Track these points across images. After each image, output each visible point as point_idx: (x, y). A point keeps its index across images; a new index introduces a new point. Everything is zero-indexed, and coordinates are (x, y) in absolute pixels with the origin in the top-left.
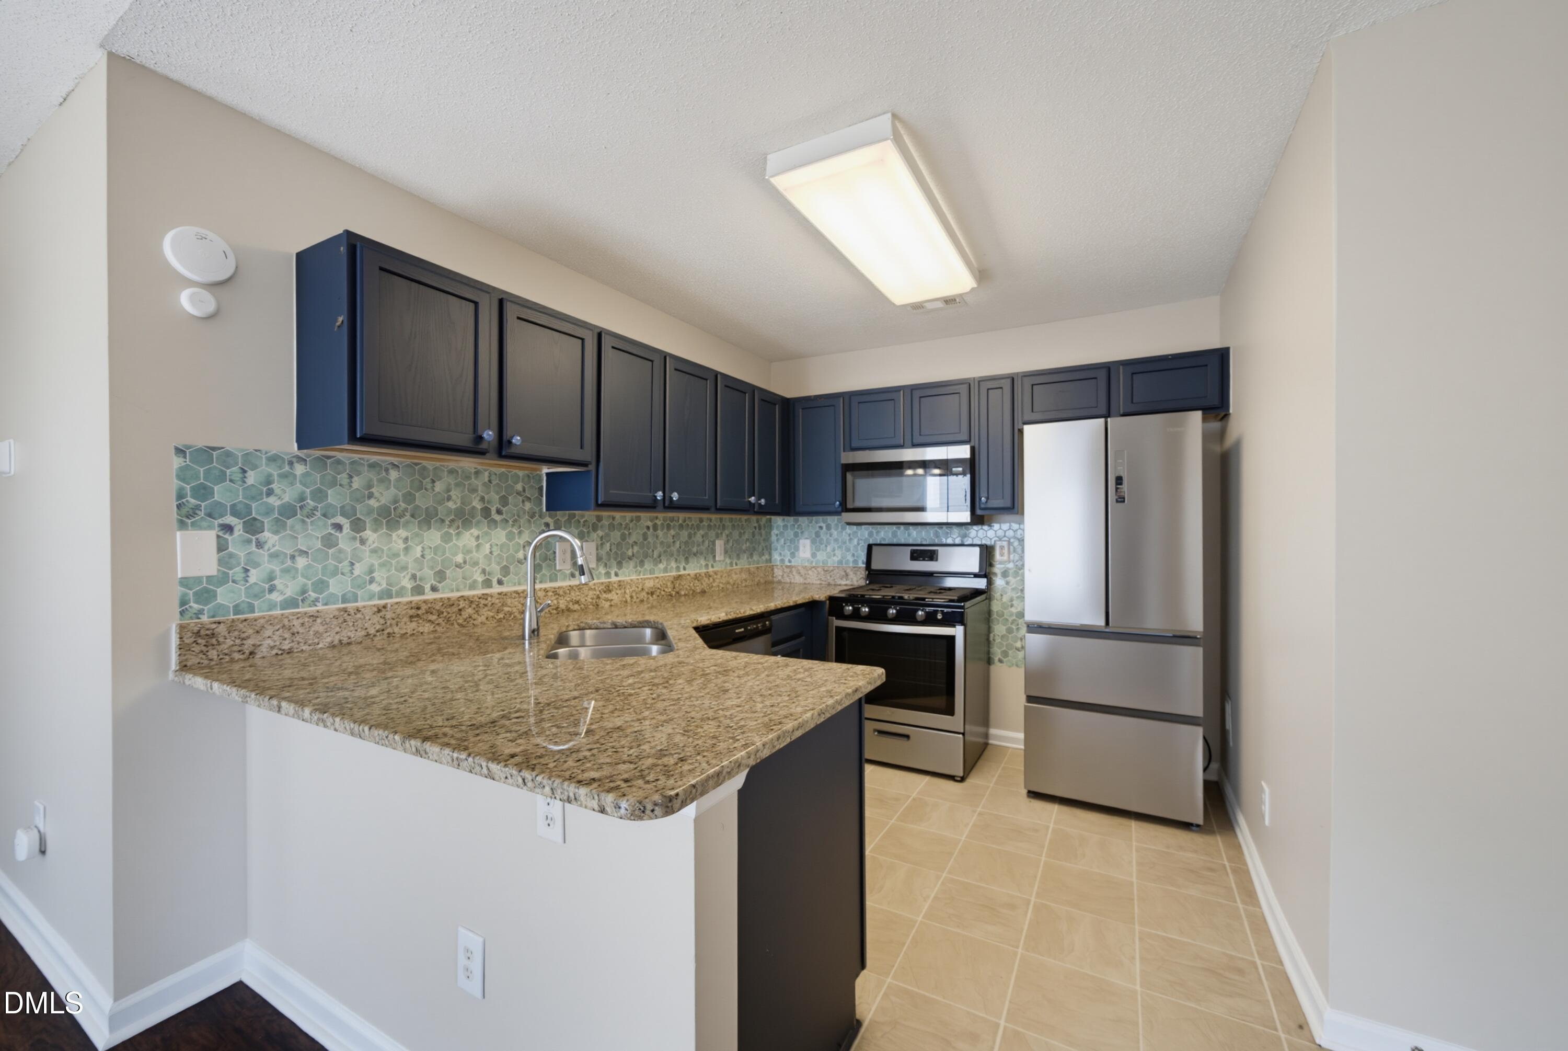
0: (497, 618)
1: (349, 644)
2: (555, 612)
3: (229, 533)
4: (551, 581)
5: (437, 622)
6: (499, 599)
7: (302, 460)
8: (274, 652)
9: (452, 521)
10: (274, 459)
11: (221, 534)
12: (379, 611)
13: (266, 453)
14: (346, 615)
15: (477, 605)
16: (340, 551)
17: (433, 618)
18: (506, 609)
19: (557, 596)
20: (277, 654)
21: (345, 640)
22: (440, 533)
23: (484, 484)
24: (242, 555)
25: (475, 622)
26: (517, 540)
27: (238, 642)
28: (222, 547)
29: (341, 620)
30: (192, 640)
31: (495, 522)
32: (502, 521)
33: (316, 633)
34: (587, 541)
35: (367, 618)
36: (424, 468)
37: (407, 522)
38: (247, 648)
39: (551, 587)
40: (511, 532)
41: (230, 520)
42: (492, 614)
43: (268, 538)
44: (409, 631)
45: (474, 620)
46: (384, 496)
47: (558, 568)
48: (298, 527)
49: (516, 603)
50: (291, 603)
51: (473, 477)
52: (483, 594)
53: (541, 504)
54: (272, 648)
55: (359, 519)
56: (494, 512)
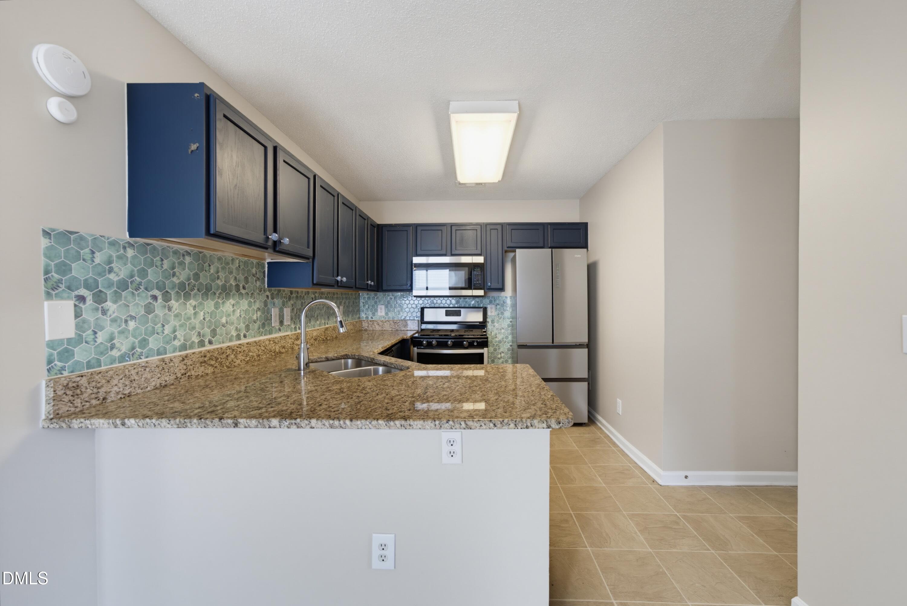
0: (246, 360)
1: (166, 386)
3: (82, 302)
4: (270, 334)
5: (215, 366)
6: (247, 347)
7: (131, 245)
8: (119, 397)
9: (220, 293)
10: (113, 244)
11: (77, 303)
12: (183, 360)
13: (108, 239)
14: (164, 364)
15: (236, 352)
16: (156, 316)
17: (213, 362)
18: (251, 354)
19: (275, 344)
20: (121, 398)
21: (164, 383)
22: (213, 303)
23: (236, 268)
24: (92, 320)
25: (235, 364)
26: (253, 306)
27: (95, 390)
28: (77, 315)
29: (161, 368)
30: (63, 392)
31: (241, 294)
32: (245, 294)
33: (146, 378)
34: (287, 307)
35: (176, 365)
36: (205, 256)
37: (195, 295)
38: (101, 395)
39: (272, 338)
40: (250, 302)
41: (83, 292)
42: (243, 358)
43: (110, 307)
44: (200, 373)
45: (235, 362)
46: (183, 275)
47: (273, 326)
48: (130, 298)
49: (255, 350)
50: (122, 358)
51: (231, 263)
52: (239, 344)
53: (264, 283)
54: (118, 393)
55: (167, 292)
56: (241, 288)
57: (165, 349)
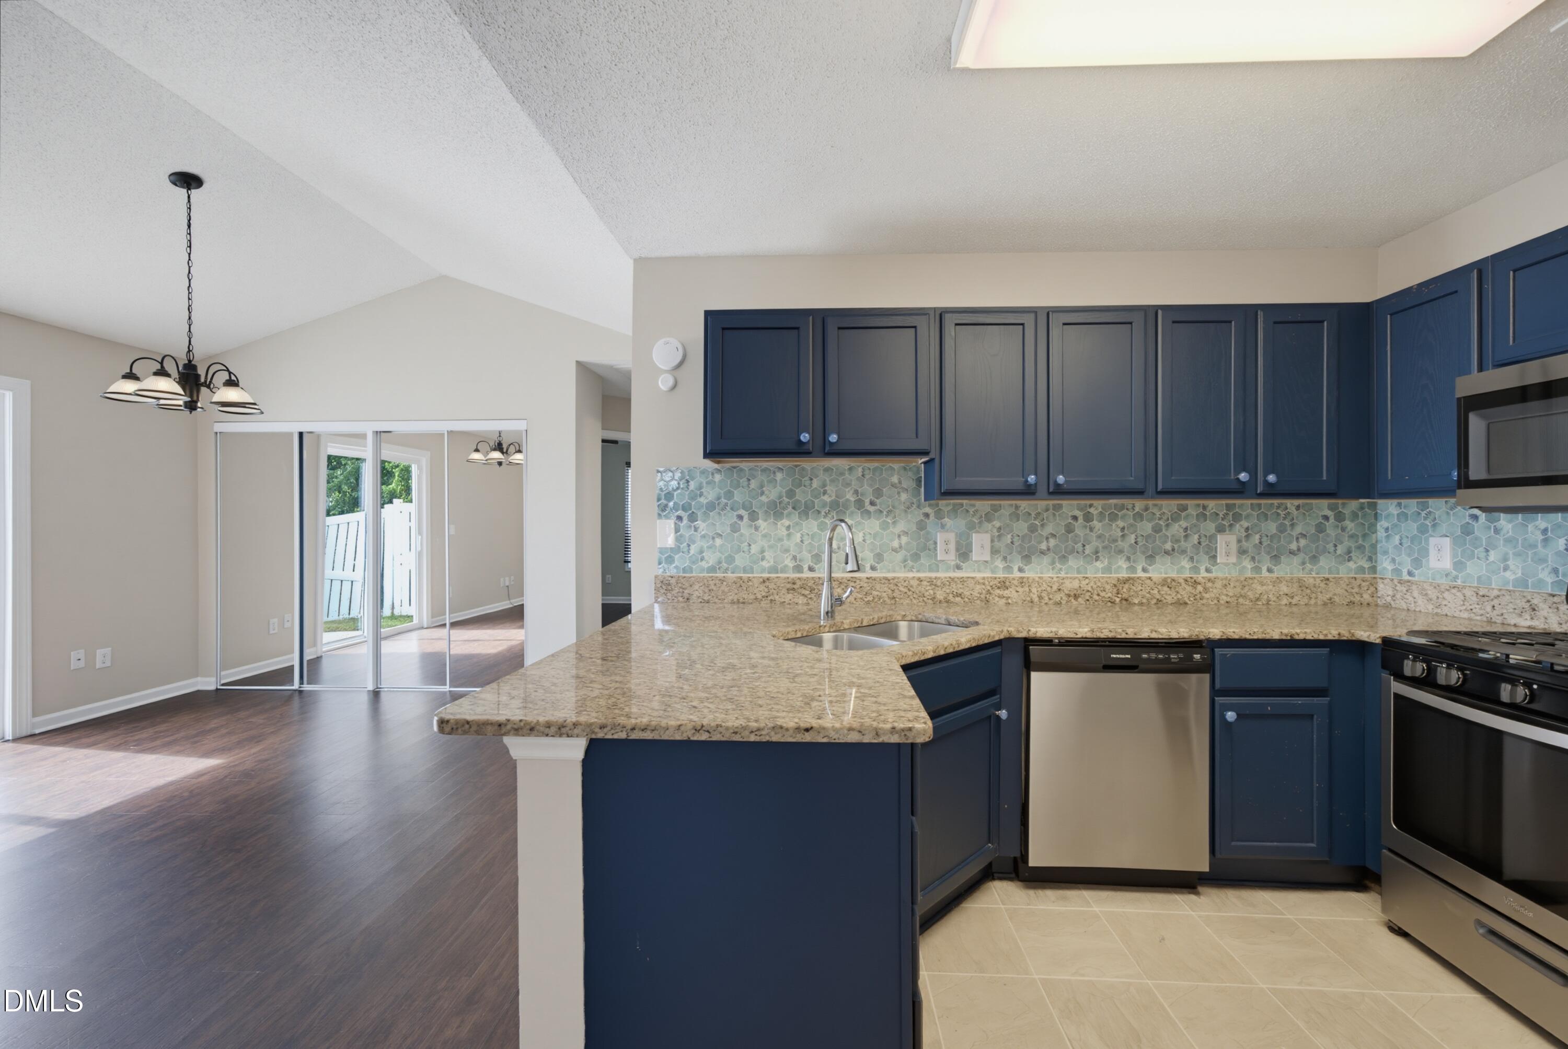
0: (866, 600)
1: (743, 603)
3: (681, 521)
4: (931, 570)
5: (809, 596)
6: (868, 583)
8: (700, 600)
9: (828, 512)
10: (703, 472)
11: (676, 522)
12: (764, 582)
13: (700, 468)
14: (741, 582)
16: (742, 535)
17: (807, 592)
18: (875, 593)
19: (933, 587)
20: (701, 602)
21: (741, 600)
22: (816, 523)
23: (858, 479)
24: (687, 535)
26: (891, 529)
27: (681, 590)
28: (677, 530)
29: (738, 585)
30: (660, 585)
31: (868, 512)
32: (876, 511)
33: (723, 592)
34: (977, 532)
35: (756, 586)
36: (803, 469)
37: (790, 514)
38: (686, 595)
39: (925, 577)
40: (885, 522)
41: (681, 513)
43: (701, 525)
44: (786, 600)
46: (772, 493)
47: (939, 558)
48: (717, 517)
49: (886, 588)
50: (712, 569)
51: (847, 474)
52: (852, 577)
53: (919, 494)
54: (699, 597)
55: (754, 511)
56: (867, 503)
57: (751, 568)
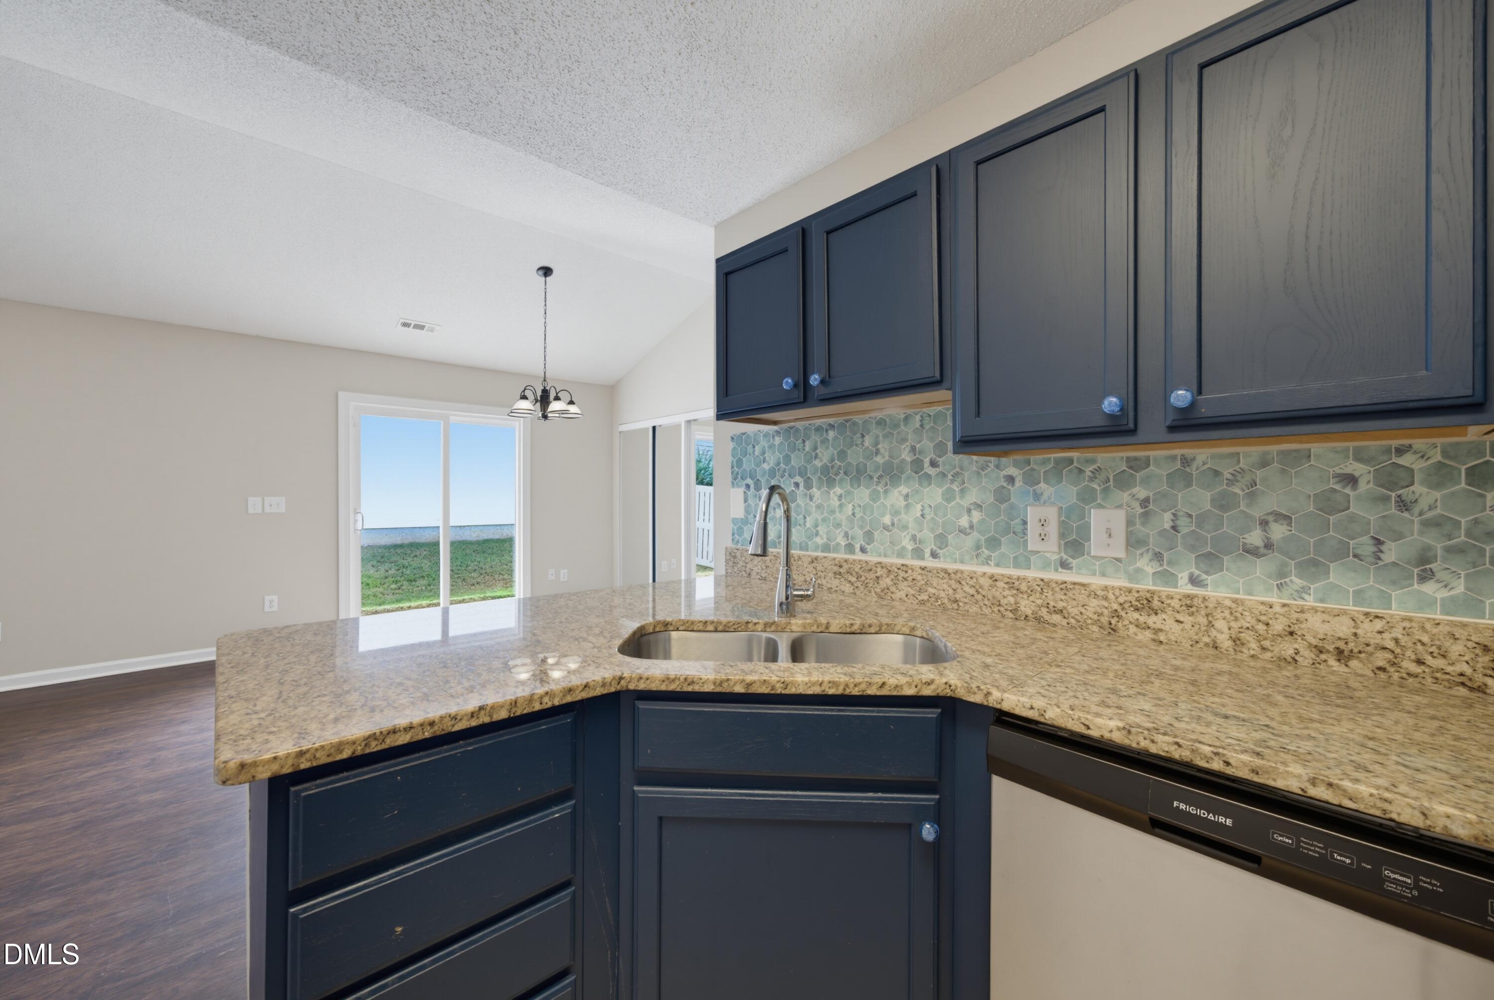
0: (920, 598)
2: (1011, 615)
3: (749, 490)
5: (856, 585)
9: (880, 477)
10: (765, 435)
11: (745, 491)
12: (812, 562)
15: (896, 577)
16: (799, 505)
17: (854, 579)
20: (759, 579)
22: (868, 491)
23: (916, 431)
24: (754, 505)
25: (893, 596)
26: (958, 500)
28: (746, 499)
31: (928, 476)
32: (937, 475)
34: (1100, 506)
36: (855, 424)
37: (842, 480)
38: (748, 570)
39: (1003, 575)
40: (950, 490)
41: (749, 481)
42: (913, 592)
45: (892, 593)
46: (825, 455)
47: (1031, 549)
49: (945, 586)
51: (902, 424)
52: (903, 565)
55: (809, 478)
56: (927, 464)
57: (807, 545)
